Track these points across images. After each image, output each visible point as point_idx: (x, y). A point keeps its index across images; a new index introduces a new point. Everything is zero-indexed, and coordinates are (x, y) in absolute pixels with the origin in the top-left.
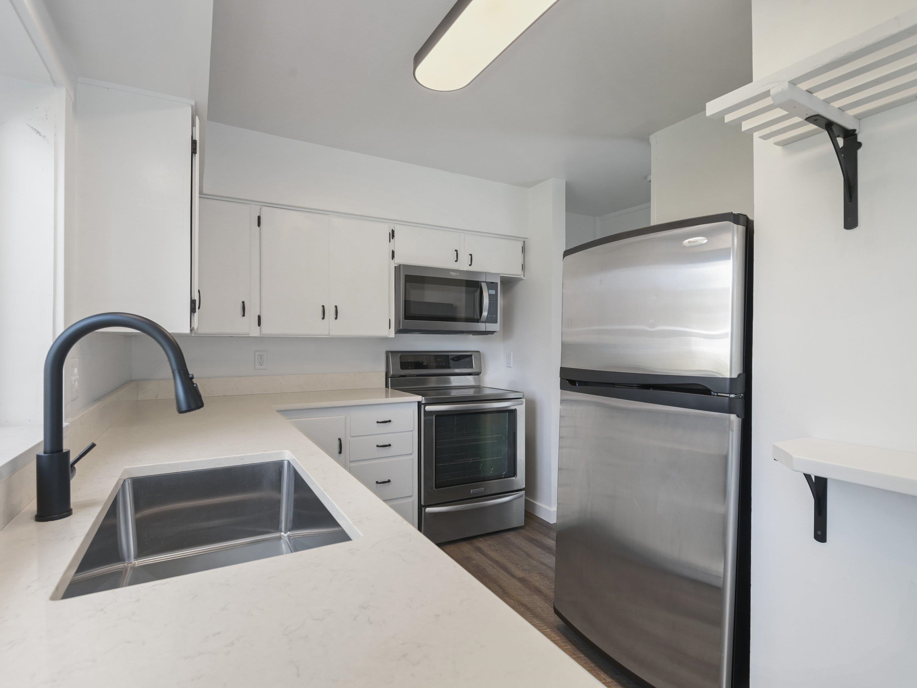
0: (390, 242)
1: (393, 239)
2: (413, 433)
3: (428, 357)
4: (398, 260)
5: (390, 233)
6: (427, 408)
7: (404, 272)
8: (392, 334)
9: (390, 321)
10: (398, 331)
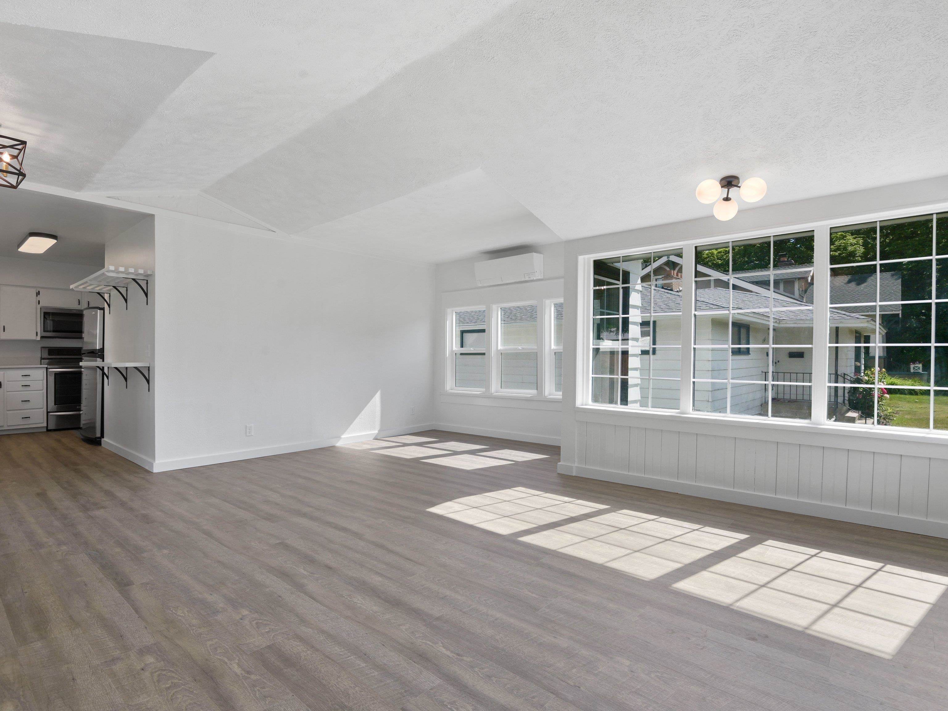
1: (39, 295)
2: (43, 381)
4: (41, 304)
5: (37, 293)
6: (51, 370)
7: (43, 311)
8: (39, 338)
9: (37, 332)
10: (42, 337)
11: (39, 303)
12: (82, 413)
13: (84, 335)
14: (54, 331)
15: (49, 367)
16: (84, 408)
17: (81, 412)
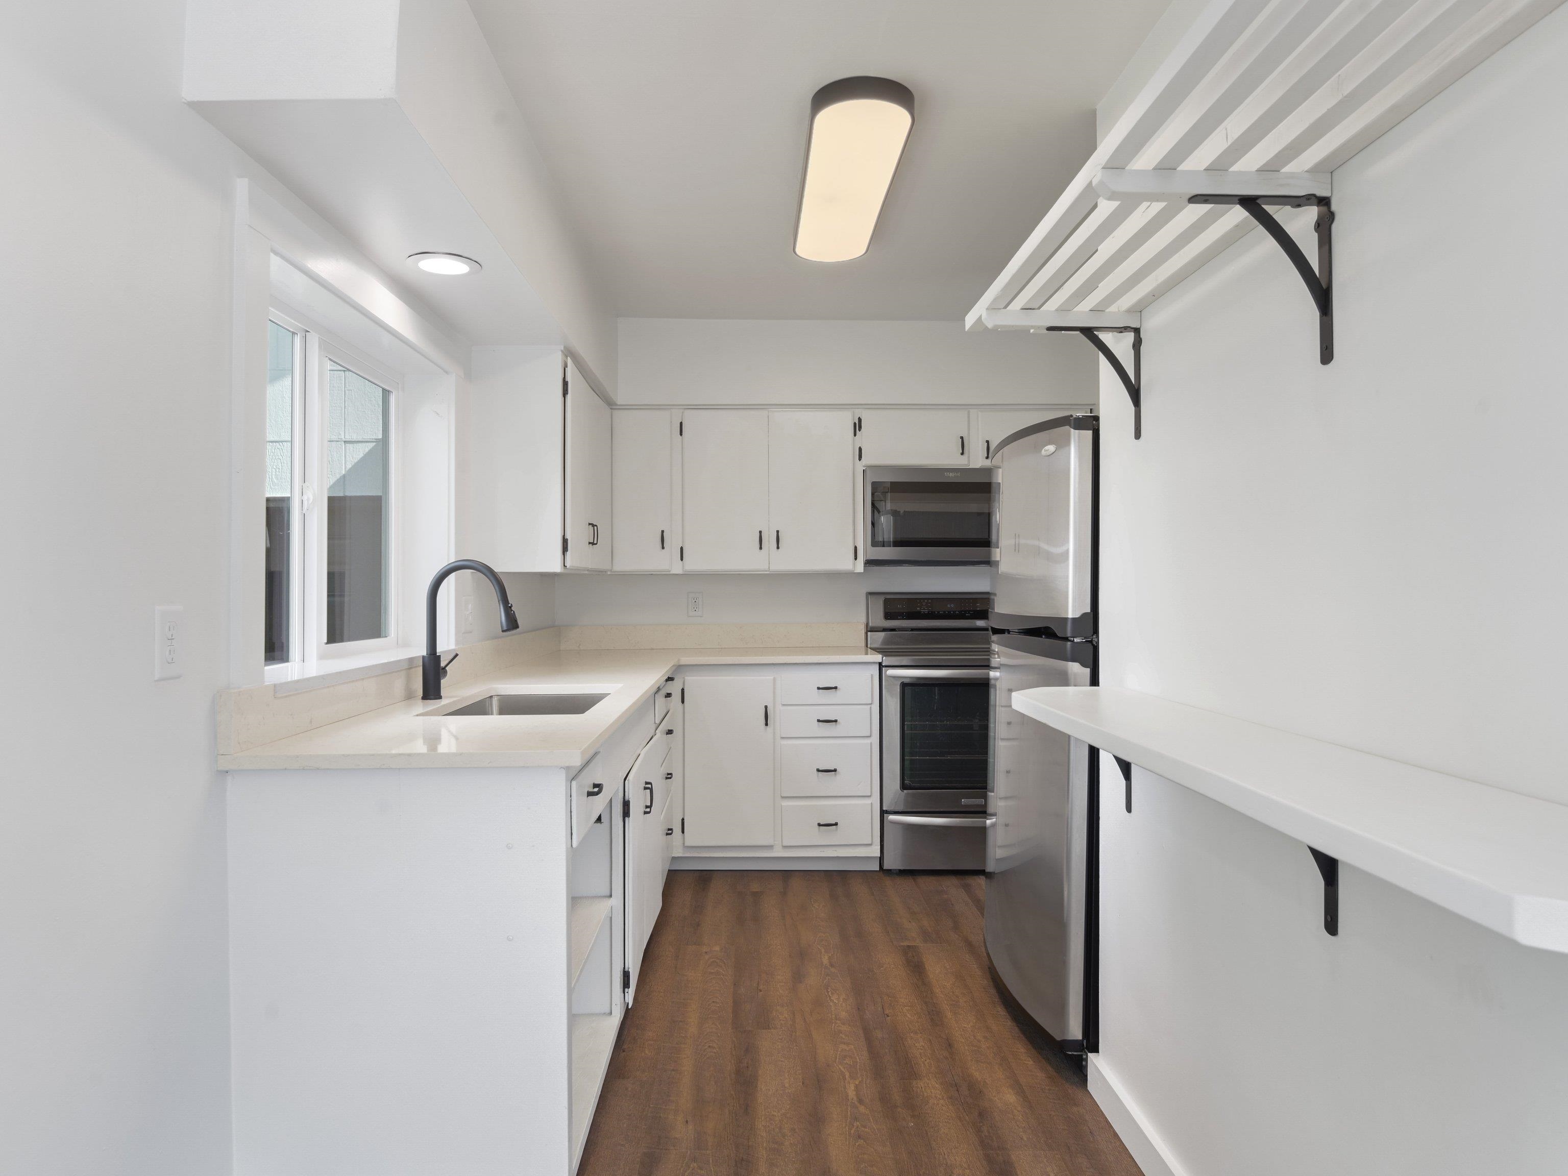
0: (855, 435)
1: (860, 430)
2: (871, 707)
3: (930, 601)
4: (867, 460)
5: (855, 424)
6: (891, 672)
7: (872, 478)
8: (860, 567)
9: (856, 548)
10: (869, 563)
11: (860, 458)
12: (993, 825)
13: (997, 554)
14: (898, 543)
15: (887, 661)
16: (1001, 804)
17: (988, 822)
